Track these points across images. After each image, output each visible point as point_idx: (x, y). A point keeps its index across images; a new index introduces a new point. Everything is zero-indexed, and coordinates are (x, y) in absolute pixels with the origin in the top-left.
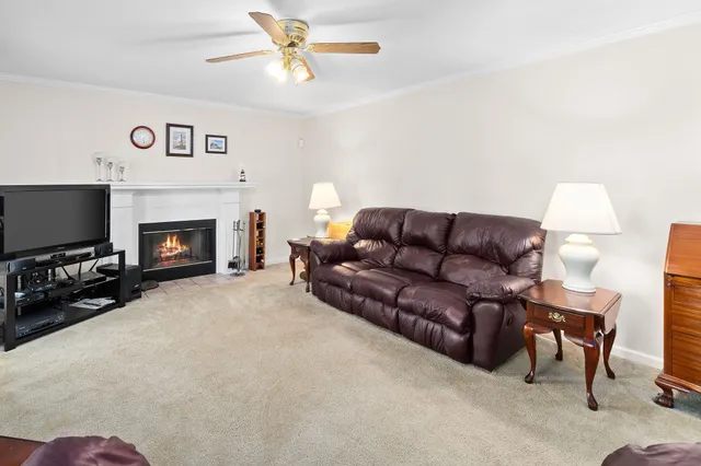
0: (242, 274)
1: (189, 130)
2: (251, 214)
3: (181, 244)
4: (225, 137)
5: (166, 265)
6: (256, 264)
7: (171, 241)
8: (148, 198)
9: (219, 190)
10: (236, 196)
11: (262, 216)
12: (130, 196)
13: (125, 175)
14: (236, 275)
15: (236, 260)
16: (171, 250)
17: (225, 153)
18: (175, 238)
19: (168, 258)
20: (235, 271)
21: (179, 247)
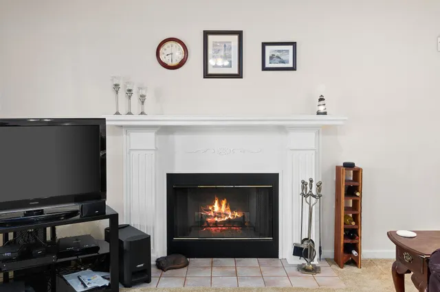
0: (315, 270)
1: (236, 37)
2: (338, 168)
3: (232, 210)
4: (294, 44)
5: (215, 234)
6: (343, 257)
7: (220, 205)
8: (178, 139)
9: (281, 129)
10: (308, 140)
11: (357, 173)
12: (150, 136)
13: (148, 107)
14: (304, 269)
15: (305, 246)
16: (219, 215)
17: (294, 69)
18: (224, 203)
19: (216, 224)
20: (302, 261)
21: (230, 214)
